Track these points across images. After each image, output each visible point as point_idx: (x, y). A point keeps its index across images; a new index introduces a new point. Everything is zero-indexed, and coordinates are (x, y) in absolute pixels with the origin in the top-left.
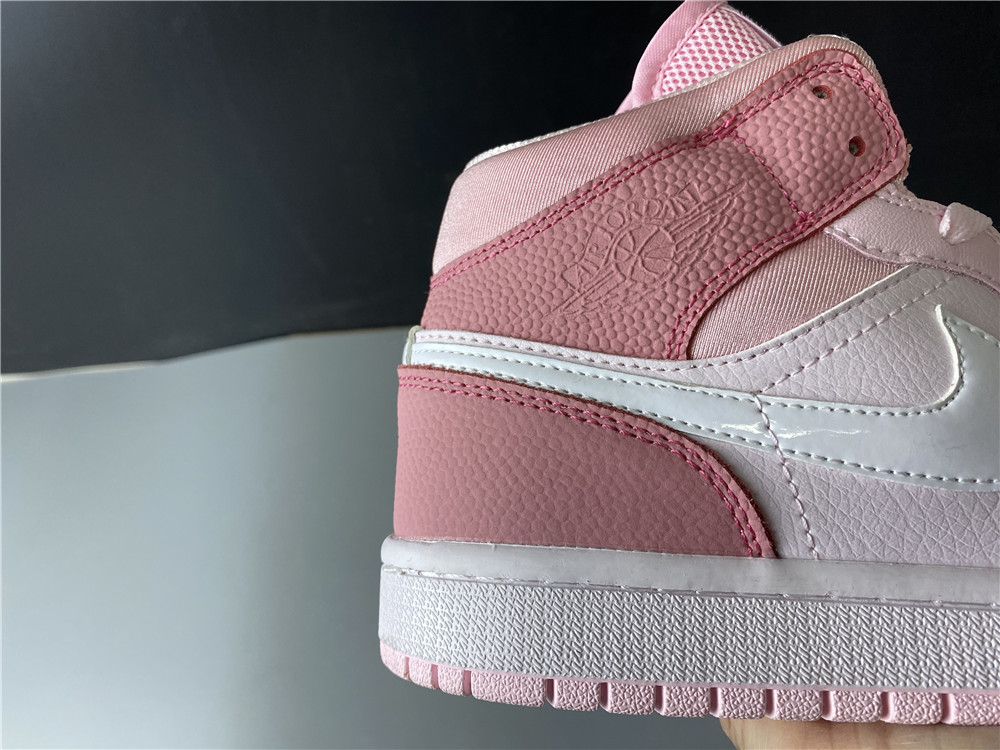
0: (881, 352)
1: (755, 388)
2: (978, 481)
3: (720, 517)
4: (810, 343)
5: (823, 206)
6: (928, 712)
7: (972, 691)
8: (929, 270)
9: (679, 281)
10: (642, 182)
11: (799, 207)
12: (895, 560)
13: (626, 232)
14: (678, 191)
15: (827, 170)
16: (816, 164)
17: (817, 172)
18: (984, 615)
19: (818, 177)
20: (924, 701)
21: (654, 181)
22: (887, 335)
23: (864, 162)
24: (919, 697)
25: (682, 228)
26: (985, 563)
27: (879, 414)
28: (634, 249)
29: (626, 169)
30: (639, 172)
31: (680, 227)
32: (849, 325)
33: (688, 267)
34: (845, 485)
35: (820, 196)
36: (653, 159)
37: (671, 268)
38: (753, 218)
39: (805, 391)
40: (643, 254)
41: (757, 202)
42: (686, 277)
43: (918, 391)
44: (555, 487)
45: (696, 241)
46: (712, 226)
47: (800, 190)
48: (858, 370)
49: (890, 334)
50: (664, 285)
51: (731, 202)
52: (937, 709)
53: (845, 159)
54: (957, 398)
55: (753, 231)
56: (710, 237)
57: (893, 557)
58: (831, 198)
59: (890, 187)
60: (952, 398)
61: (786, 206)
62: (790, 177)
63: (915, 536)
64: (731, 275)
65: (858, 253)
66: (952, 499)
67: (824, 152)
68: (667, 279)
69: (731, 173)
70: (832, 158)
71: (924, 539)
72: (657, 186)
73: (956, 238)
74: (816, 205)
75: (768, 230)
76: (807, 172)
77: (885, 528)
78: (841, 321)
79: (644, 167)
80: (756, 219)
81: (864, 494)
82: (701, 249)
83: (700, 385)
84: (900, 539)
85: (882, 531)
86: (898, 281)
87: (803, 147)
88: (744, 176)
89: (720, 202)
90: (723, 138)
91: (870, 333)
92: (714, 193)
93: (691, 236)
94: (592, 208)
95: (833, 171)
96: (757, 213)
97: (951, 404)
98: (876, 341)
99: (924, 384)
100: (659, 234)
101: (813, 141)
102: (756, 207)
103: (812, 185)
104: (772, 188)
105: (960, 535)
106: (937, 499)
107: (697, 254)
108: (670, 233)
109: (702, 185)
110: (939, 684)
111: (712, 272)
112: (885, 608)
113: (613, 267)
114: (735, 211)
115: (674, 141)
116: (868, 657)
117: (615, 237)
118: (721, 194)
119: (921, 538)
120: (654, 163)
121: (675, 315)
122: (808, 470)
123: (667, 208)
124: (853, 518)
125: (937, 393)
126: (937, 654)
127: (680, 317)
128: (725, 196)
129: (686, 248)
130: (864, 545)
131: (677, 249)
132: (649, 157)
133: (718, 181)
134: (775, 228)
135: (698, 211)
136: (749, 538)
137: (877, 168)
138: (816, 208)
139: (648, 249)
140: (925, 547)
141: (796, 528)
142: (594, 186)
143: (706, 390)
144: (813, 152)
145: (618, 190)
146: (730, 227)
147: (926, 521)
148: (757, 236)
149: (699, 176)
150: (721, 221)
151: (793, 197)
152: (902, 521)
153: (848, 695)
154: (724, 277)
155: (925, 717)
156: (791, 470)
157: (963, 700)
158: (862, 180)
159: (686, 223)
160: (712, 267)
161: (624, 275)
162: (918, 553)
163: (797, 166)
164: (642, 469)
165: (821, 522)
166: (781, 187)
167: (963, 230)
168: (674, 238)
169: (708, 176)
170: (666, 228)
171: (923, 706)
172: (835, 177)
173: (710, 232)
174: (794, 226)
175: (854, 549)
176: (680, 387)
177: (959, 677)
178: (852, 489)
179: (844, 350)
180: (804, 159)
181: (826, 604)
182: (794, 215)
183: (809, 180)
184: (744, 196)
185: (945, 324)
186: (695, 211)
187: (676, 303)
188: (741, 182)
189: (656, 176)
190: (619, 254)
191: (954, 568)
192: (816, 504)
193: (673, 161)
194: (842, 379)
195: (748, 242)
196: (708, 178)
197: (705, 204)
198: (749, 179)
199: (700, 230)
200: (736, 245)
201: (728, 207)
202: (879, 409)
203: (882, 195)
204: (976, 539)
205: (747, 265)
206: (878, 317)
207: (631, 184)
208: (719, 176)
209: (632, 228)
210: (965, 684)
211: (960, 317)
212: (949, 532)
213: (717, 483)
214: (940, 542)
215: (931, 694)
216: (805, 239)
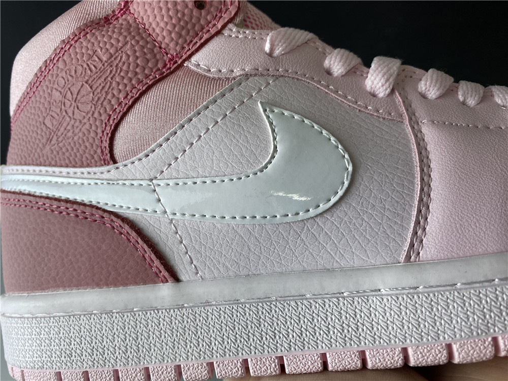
0: (222, 140)
1: (152, 177)
2: (290, 215)
3: (138, 262)
4: (178, 142)
5: (183, 48)
6: (270, 369)
7: (295, 353)
8: (256, 78)
9: (96, 115)
10: (70, 55)
11: (168, 51)
12: (247, 273)
13: (67, 89)
14: (90, 57)
15: (182, 23)
16: (174, 21)
17: (174, 26)
18: (299, 303)
19: (176, 29)
20: (268, 362)
21: (77, 53)
22: (225, 128)
23: (209, 12)
24: (264, 360)
25: (95, 80)
26: (301, 268)
27: (224, 181)
28: (72, 99)
29: (62, 48)
30: (69, 49)
31: (93, 80)
32: (199, 126)
33: (100, 105)
34: (210, 230)
35: (180, 41)
36: (76, 39)
37: (91, 107)
38: (135, 65)
39: (181, 173)
40: (77, 102)
41: (138, 54)
42: (99, 112)
43: (249, 161)
44: (50, 257)
45: (103, 87)
46: (112, 75)
47: (167, 40)
48: (210, 154)
49: (227, 127)
50: (89, 119)
51: (121, 57)
52: (276, 366)
53: (194, 13)
54: (273, 161)
55: (136, 73)
56: (111, 83)
57: (245, 272)
58: (188, 41)
59: (230, 26)
60: (270, 162)
61: (159, 53)
62: (159, 33)
63: (256, 257)
64: (123, 105)
65: (205, 76)
66: (275, 229)
67: (177, 11)
68: (90, 115)
69: (120, 39)
70: (184, 15)
71: (262, 258)
72: (78, 56)
73: (277, 52)
74: (178, 48)
75: (147, 72)
76: (169, 27)
77: (237, 254)
78: (194, 124)
79: (71, 45)
80: (138, 65)
81: (221, 234)
82: (106, 92)
83: (122, 180)
84: (247, 260)
85: (235, 256)
86: (232, 89)
87: (163, 12)
88: (128, 39)
89: (115, 59)
90: (122, 16)
91: (214, 129)
92: (110, 53)
93: (100, 84)
94: (50, 78)
95: (187, 23)
96: (138, 62)
97: (270, 166)
98: (219, 133)
99: (252, 156)
100: (84, 86)
101: (169, 6)
102: (137, 58)
103: (173, 35)
104: (147, 42)
105: (283, 252)
106: (266, 230)
107: (104, 96)
108: (89, 85)
109: (103, 50)
110: (275, 351)
111: (113, 106)
112: (241, 305)
113: (64, 113)
114: (124, 63)
115: (89, 24)
116: (233, 338)
117: (62, 93)
118: (115, 53)
119: (260, 257)
120: (76, 41)
121: (99, 137)
122: (186, 224)
123: (86, 69)
124: (217, 250)
125: (261, 160)
126: (273, 332)
127: (101, 138)
128: (117, 54)
129: (98, 93)
130: (227, 267)
131: (93, 95)
132: (74, 38)
133: (112, 45)
134: (151, 69)
135: (103, 67)
136: (158, 272)
137: (219, 15)
138: (178, 50)
139: (79, 97)
140: (263, 262)
141: (184, 262)
142: (48, 62)
143: (125, 182)
144: (170, 13)
145: (59, 63)
146: (122, 74)
147: (261, 246)
148: (139, 76)
149: (101, 45)
150: (116, 71)
151: (163, 46)
152: (247, 248)
153: (223, 363)
154: (120, 107)
155: (269, 371)
156: (176, 225)
157: (290, 359)
158: (210, 25)
159: (97, 77)
160: (113, 102)
161: (70, 117)
162: (260, 267)
163: (162, 25)
164: (90, 239)
165: (199, 255)
166: (155, 41)
167: (282, 45)
168: (91, 87)
169: (106, 43)
170: (86, 82)
171: (267, 365)
172: (189, 26)
173: (110, 80)
174: (165, 65)
175: (222, 270)
176: (111, 182)
177: (286, 345)
178: (214, 232)
179: (199, 142)
180: (165, 19)
181: (207, 308)
182: (165, 58)
183: (170, 33)
184: (129, 52)
185: (265, 113)
186: (101, 68)
187: (97, 129)
188: (126, 43)
189: (77, 50)
190: (66, 104)
191: (282, 273)
192: (194, 245)
193: (87, 37)
194: (201, 161)
195: (134, 82)
196: (106, 45)
197: (106, 62)
198: (131, 40)
199: (105, 80)
200: (126, 85)
201: (120, 61)
202: (223, 178)
203: (226, 32)
204: (293, 253)
205: (132, 97)
206: (218, 117)
207: (65, 58)
208: (113, 42)
209: (69, 86)
210: (290, 349)
211: (276, 106)
212: (276, 251)
213: (132, 240)
214: (272, 258)
215: (271, 358)
216: (171, 73)
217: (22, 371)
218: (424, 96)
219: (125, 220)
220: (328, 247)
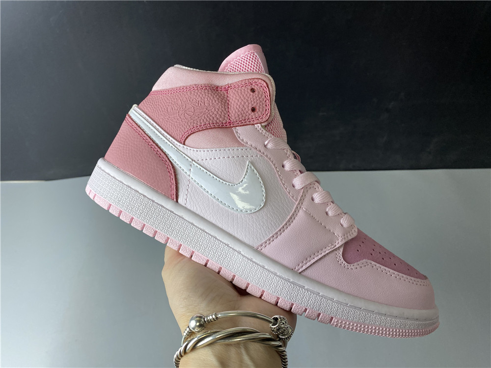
0: (226, 165)
4: (211, 154)
5: (237, 121)
8: (254, 151)
9: (189, 123)
10: (195, 93)
11: (230, 119)
14: (201, 100)
15: (242, 112)
16: (240, 109)
27: (217, 179)
29: (193, 87)
33: (193, 121)
35: (237, 118)
37: (189, 119)
39: (204, 165)
40: (185, 112)
43: (230, 179)
46: (204, 113)
47: (233, 114)
48: (219, 166)
49: (231, 161)
50: (185, 122)
51: (212, 109)
53: (249, 111)
56: (202, 115)
58: (240, 120)
59: (259, 125)
60: (237, 184)
61: (227, 117)
62: (232, 109)
65: (237, 138)
70: (245, 109)
72: (197, 96)
73: (269, 147)
75: (218, 121)
76: (236, 110)
78: (221, 152)
79: (198, 89)
83: (182, 152)
86: (242, 150)
87: (239, 103)
89: (210, 107)
90: (224, 91)
91: (226, 159)
92: (210, 104)
93: (198, 113)
94: (181, 94)
96: (217, 115)
98: (227, 162)
99: (233, 178)
101: (242, 103)
104: (225, 110)
107: (197, 118)
109: (208, 101)
111: (197, 124)
113: (178, 112)
115: (209, 86)
117: (182, 104)
121: (185, 132)
122: (194, 184)
123: (197, 102)
125: (235, 181)
131: (193, 115)
132: (200, 87)
135: (203, 107)
136: (172, 194)
137: (258, 118)
138: (234, 121)
141: (184, 197)
142: (185, 88)
144: (241, 106)
146: (208, 115)
148: (214, 121)
149: (208, 98)
151: (230, 115)
154: (199, 127)
156: (190, 182)
158: (252, 120)
161: (179, 115)
166: (229, 111)
167: (272, 145)
168: (194, 111)
170: (194, 108)
172: (244, 115)
174: (226, 123)
179: (218, 160)
180: (237, 106)
183: (236, 113)
184: (216, 109)
185: (248, 166)
187: (186, 128)
189: (198, 93)
190: (181, 109)
192: (191, 193)
193: (205, 91)
195: (210, 121)
197: (206, 106)
200: (207, 121)
203: (256, 126)
205: (206, 127)
206: (231, 156)
207: (192, 92)
211: (253, 166)
213: (171, 177)
216: (226, 128)
217: (95, 194)
218: (313, 199)
219: (173, 167)
220: (235, 226)
